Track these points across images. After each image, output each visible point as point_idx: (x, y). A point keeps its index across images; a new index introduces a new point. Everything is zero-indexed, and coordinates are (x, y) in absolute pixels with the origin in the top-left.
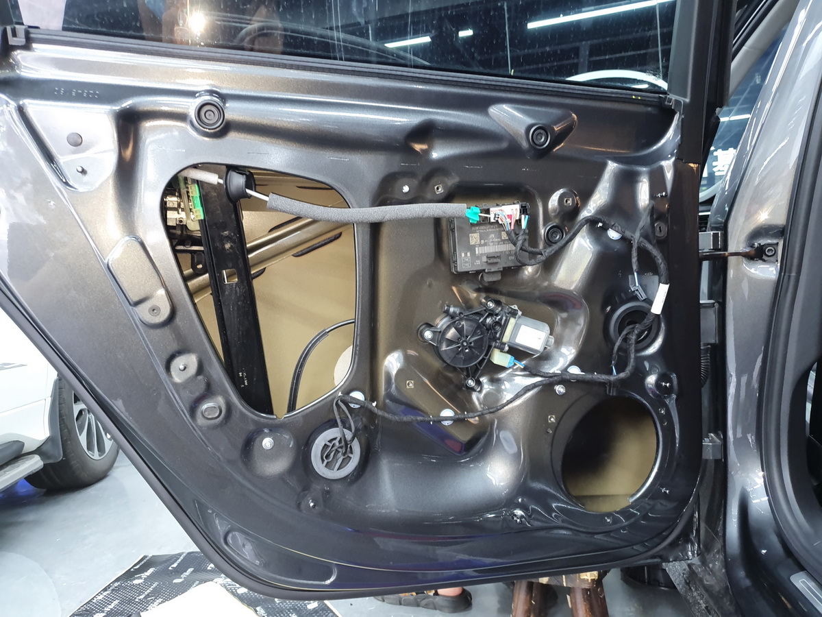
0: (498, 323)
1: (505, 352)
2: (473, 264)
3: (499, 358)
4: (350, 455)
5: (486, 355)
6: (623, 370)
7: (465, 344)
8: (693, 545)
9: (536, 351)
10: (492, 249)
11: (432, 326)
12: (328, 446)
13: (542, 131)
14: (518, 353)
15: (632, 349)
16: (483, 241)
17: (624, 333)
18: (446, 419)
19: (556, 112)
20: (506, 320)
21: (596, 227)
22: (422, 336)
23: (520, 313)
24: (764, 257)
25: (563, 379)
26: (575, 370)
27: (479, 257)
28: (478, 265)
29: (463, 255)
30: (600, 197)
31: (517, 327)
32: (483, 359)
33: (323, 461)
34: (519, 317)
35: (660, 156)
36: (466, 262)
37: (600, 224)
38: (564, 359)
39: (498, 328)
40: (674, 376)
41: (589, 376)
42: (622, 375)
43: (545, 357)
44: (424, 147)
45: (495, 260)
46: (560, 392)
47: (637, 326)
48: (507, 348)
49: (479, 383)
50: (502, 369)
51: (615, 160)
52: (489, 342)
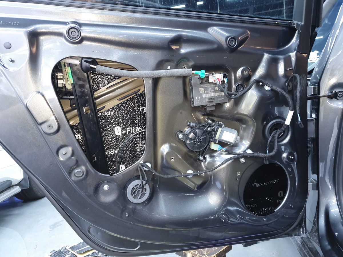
0: (213, 130)
1: (216, 144)
2: (201, 102)
3: (214, 146)
4: (145, 192)
5: (208, 145)
6: (272, 152)
7: (198, 140)
8: (303, 229)
9: (231, 143)
10: (211, 95)
11: (183, 132)
12: (135, 188)
13: (233, 39)
14: (222, 144)
15: (276, 141)
16: (206, 92)
17: (272, 134)
18: (189, 174)
19: (240, 30)
20: (217, 129)
21: (259, 84)
22: (178, 137)
23: (223, 125)
24: (338, 98)
25: (244, 155)
26: (249, 151)
27: (204, 99)
28: (204, 103)
29: (197, 98)
30: (261, 71)
31: (222, 132)
32: (206, 147)
33: (132, 195)
34: (223, 127)
35: (289, 50)
36: (198, 101)
37: (261, 84)
38: (244, 147)
39: (213, 132)
40: (295, 154)
41: (256, 154)
42: (271, 154)
43: (235, 145)
44: (177, 47)
45: (212, 100)
46: (242, 161)
47: (278, 130)
48: (217, 142)
49: (205, 158)
50: (215, 151)
51: (268, 53)
52: (209, 139)
